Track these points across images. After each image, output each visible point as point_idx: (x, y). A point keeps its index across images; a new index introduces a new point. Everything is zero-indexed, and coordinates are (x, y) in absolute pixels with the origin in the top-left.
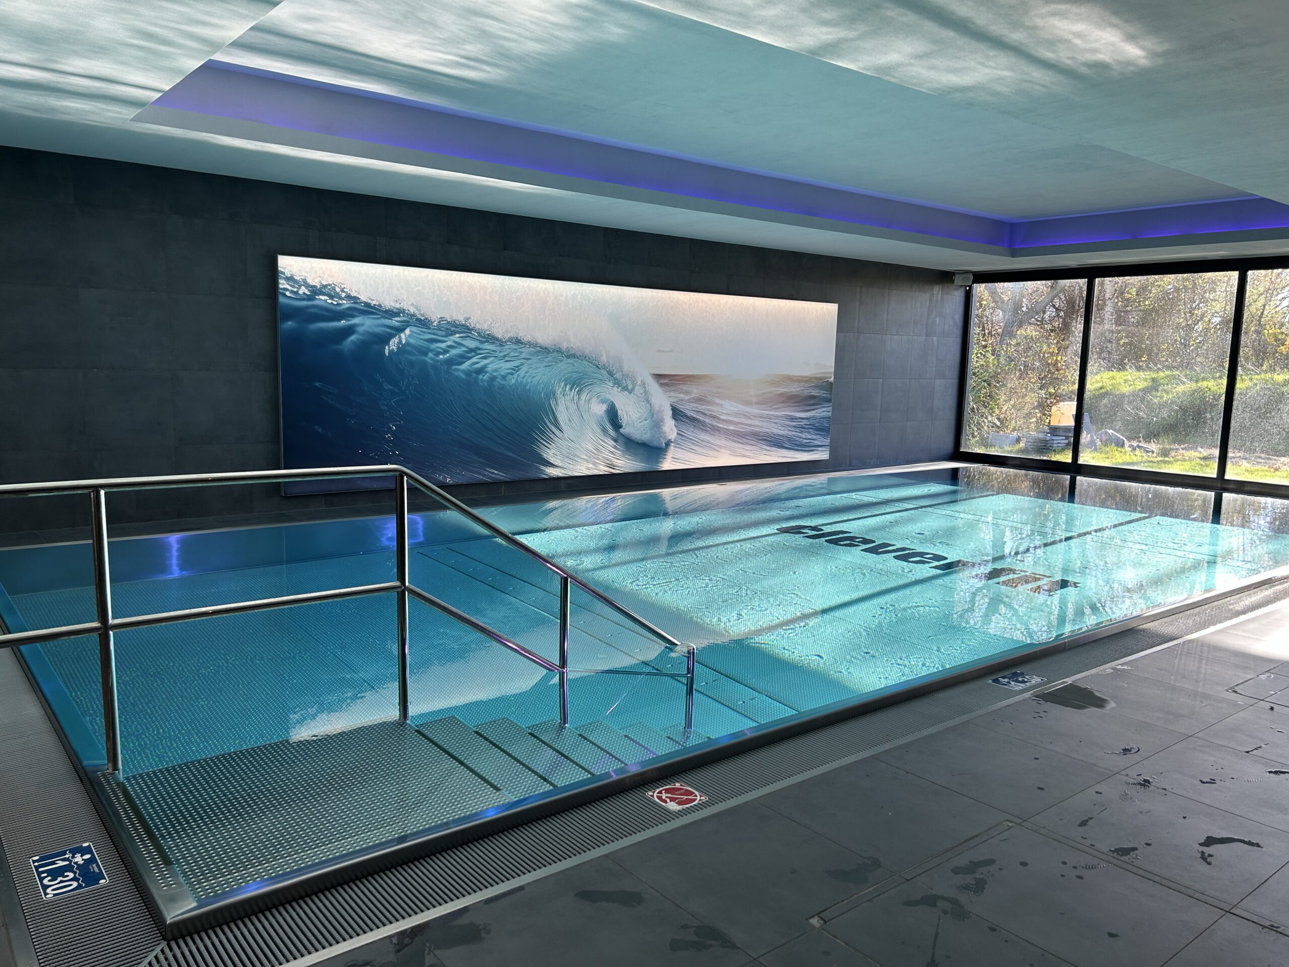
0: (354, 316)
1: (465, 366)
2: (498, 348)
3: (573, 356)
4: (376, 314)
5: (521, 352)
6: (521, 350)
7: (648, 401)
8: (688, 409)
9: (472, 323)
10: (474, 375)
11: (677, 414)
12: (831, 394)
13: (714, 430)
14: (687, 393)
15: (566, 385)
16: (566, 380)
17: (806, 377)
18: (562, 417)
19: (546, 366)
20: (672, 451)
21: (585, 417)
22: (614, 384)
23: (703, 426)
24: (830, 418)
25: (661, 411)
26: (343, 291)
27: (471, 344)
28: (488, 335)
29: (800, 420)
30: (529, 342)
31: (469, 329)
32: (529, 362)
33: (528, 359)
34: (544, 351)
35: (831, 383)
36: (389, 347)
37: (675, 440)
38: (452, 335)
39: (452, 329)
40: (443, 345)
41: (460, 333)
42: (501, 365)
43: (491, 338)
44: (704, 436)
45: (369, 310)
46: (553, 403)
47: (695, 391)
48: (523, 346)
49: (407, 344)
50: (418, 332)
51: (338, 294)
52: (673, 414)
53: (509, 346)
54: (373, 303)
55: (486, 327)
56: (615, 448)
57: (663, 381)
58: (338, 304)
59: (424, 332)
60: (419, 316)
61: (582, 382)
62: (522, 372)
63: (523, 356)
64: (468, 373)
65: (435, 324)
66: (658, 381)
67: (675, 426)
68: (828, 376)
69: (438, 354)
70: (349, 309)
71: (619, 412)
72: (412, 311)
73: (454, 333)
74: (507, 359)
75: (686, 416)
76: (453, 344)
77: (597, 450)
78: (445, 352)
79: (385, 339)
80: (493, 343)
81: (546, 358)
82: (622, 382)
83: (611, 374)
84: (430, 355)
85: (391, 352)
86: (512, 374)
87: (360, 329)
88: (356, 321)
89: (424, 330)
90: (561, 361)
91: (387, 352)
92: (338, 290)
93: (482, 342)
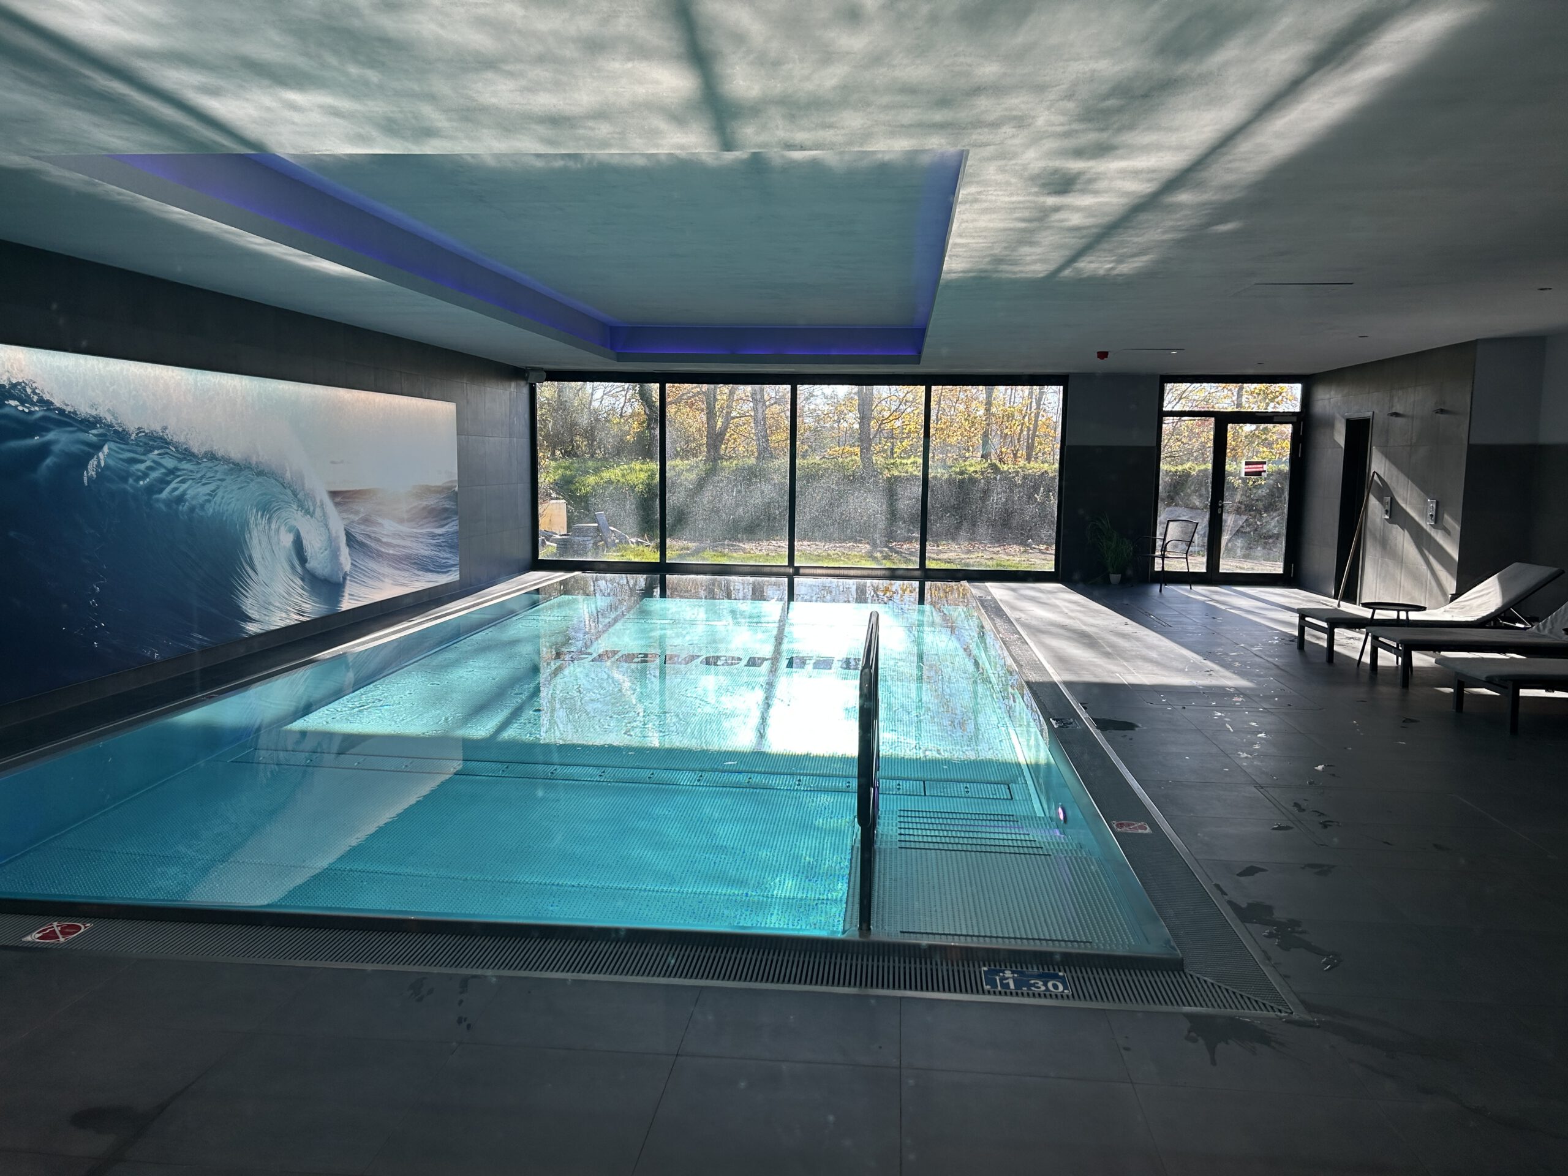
0: (48, 430)
1: (164, 495)
2: (195, 467)
3: (260, 473)
4: (71, 425)
5: (216, 471)
6: (215, 468)
7: (327, 526)
8: (358, 531)
9: (169, 435)
10: (175, 506)
11: (351, 539)
12: (457, 505)
13: (378, 556)
14: (357, 513)
15: (257, 512)
16: (257, 506)
17: (439, 487)
18: (257, 556)
19: (239, 489)
20: (350, 588)
21: (275, 552)
22: (298, 506)
23: (371, 552)
24: (457, 532)
25: (337, 537)
26: (34, 392)
27: (169, 463)
28: (185, 449)
29: (438, 537)
30: (223, 457)
31: (168, 443)
32: (224, 484)
33: (222, 480)
34: (238, 468)
35: (456, 493)
36: (88, 473)
37: (350, 572)
38: (151, 451)
39: (151, 443)
40: (142, 467)
41: (158, 448)
42: (199, 490)
43: (186, 454)
44: (372, 565)
45: (65, 419)
46: (247, 536)
47: (362, 510)
48: (217, 463)
49: (107, 466)
50: (116, 449)
51: (28, 396)
52: (347, 540)
53: (206, 463)
54: (68, 409)
55: (182, 439)
56: (303, 589)
57: (338, 500)
58: (31, 413)
59: (123, 449)
60: (117, 428)
61: (272, 506)
62: (218, 499)
63: (219, 476)
64: (168, 503)
65: (133, 438)
66: (333, 500)
67: (349, 554)
68: (454, 484)
69: (138, 479)
70: (43, 418)
71: (304, 542)
72: (109, 420)
73: (151, 449)
74: (204, 481)
75: (357, 541)
76: (152, 464)
77: (289, 594)
78: (145, 475)
79: (81, 461)
80: (190, 461)
81: (238, 477)
82: (303, 503)
83: (295, 495)
84: (131, 481)
85: (89, 478)
86: (209, 501)
87: (56, 448)
88: (50, 436)
89: (122, 446)
90: (252, 480)
91: (85, 479)
92: (29, 391)
93: (180, 460)
